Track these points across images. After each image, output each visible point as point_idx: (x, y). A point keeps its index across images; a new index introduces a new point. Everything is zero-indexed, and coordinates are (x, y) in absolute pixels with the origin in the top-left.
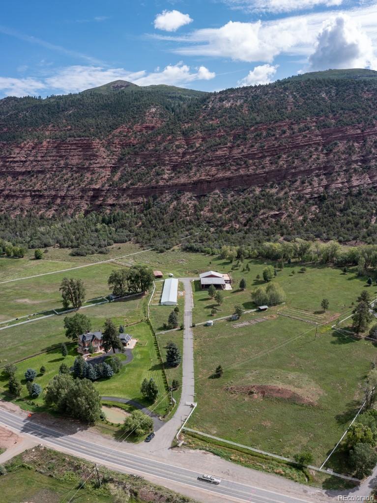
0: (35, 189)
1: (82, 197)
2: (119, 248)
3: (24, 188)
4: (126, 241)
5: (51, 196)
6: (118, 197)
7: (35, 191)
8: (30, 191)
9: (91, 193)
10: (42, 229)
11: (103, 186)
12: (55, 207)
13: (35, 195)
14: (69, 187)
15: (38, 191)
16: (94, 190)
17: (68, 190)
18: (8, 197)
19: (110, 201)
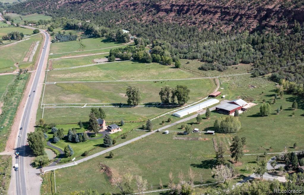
0: (226, 6)
1: (255, 17)
2: (237, 68)
3: (218, 5)
4: (249, 63)
5: (235, 14)
6: (280, 19)
7: (225, 8)
8: (221, 7)
9: (263, 13)
10: (206, 44)
11: (274, 7)
12: (233, 24)
13: (224, 12)
14: (251, 6)
15: (227, 8)
16: (268, 10)
17: (248, 10)
18: (205, 12)
19: (273, 23)
